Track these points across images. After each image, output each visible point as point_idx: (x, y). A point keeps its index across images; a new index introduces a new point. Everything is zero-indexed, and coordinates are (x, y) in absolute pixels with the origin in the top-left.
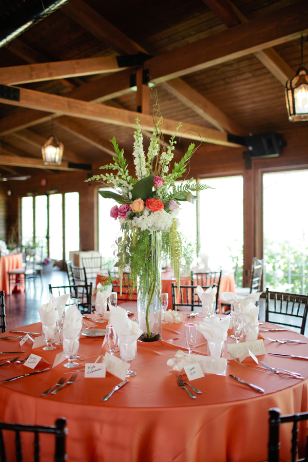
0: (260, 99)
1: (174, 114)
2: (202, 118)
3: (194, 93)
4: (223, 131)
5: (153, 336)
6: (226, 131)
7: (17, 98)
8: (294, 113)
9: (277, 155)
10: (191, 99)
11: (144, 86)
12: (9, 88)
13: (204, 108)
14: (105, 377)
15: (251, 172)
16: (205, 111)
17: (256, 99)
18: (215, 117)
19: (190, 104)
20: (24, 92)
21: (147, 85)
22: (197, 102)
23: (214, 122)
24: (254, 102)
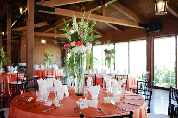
0: (150, 8)
1: (118, 16)
2: (129, 18)
3: (124, 8)
4: (137, 22)
5: (80, 94)
6: (138, 22)
7: (54, 11)
8: (157, 12)
9: (159, 31)
10: (123, 10)
11: (103, 6)
12: (51, 8)
13: (129, 13)
14: (51, 105)
15: (149, 38)
16: (129, 15)
17: (149, 9)
18: (133, 17)
19: (123, 12)
20: (56, 9)
21: (105, 5)
22: (125, 11)
23: (133, 19)
24: (148, 10)
